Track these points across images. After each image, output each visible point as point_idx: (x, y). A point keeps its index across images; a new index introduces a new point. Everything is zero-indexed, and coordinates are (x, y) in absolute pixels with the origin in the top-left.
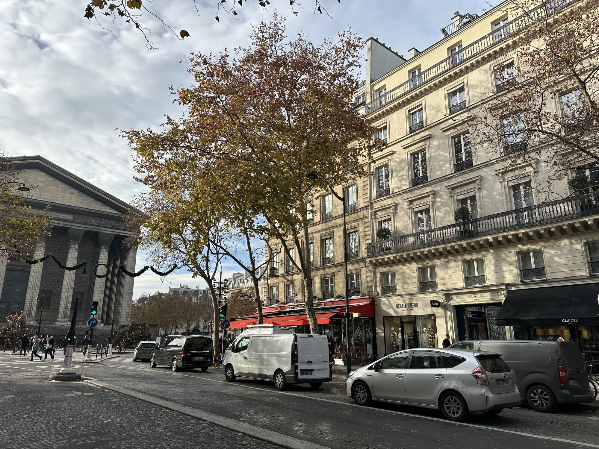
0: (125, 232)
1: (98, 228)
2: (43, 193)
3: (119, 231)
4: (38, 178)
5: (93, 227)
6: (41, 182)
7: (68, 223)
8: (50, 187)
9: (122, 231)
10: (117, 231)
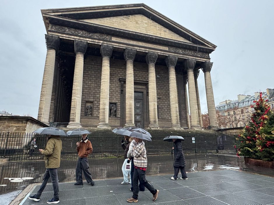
0: (201, 59)
1: (185, 56)
2: (148, 31)
3: (198, 58)
4: (144, 21)
5: (181, 55)
6: (146, 23)
7: (166, 53)
8: (151, 27)
9: (199, 59)
10: (196, 58)
